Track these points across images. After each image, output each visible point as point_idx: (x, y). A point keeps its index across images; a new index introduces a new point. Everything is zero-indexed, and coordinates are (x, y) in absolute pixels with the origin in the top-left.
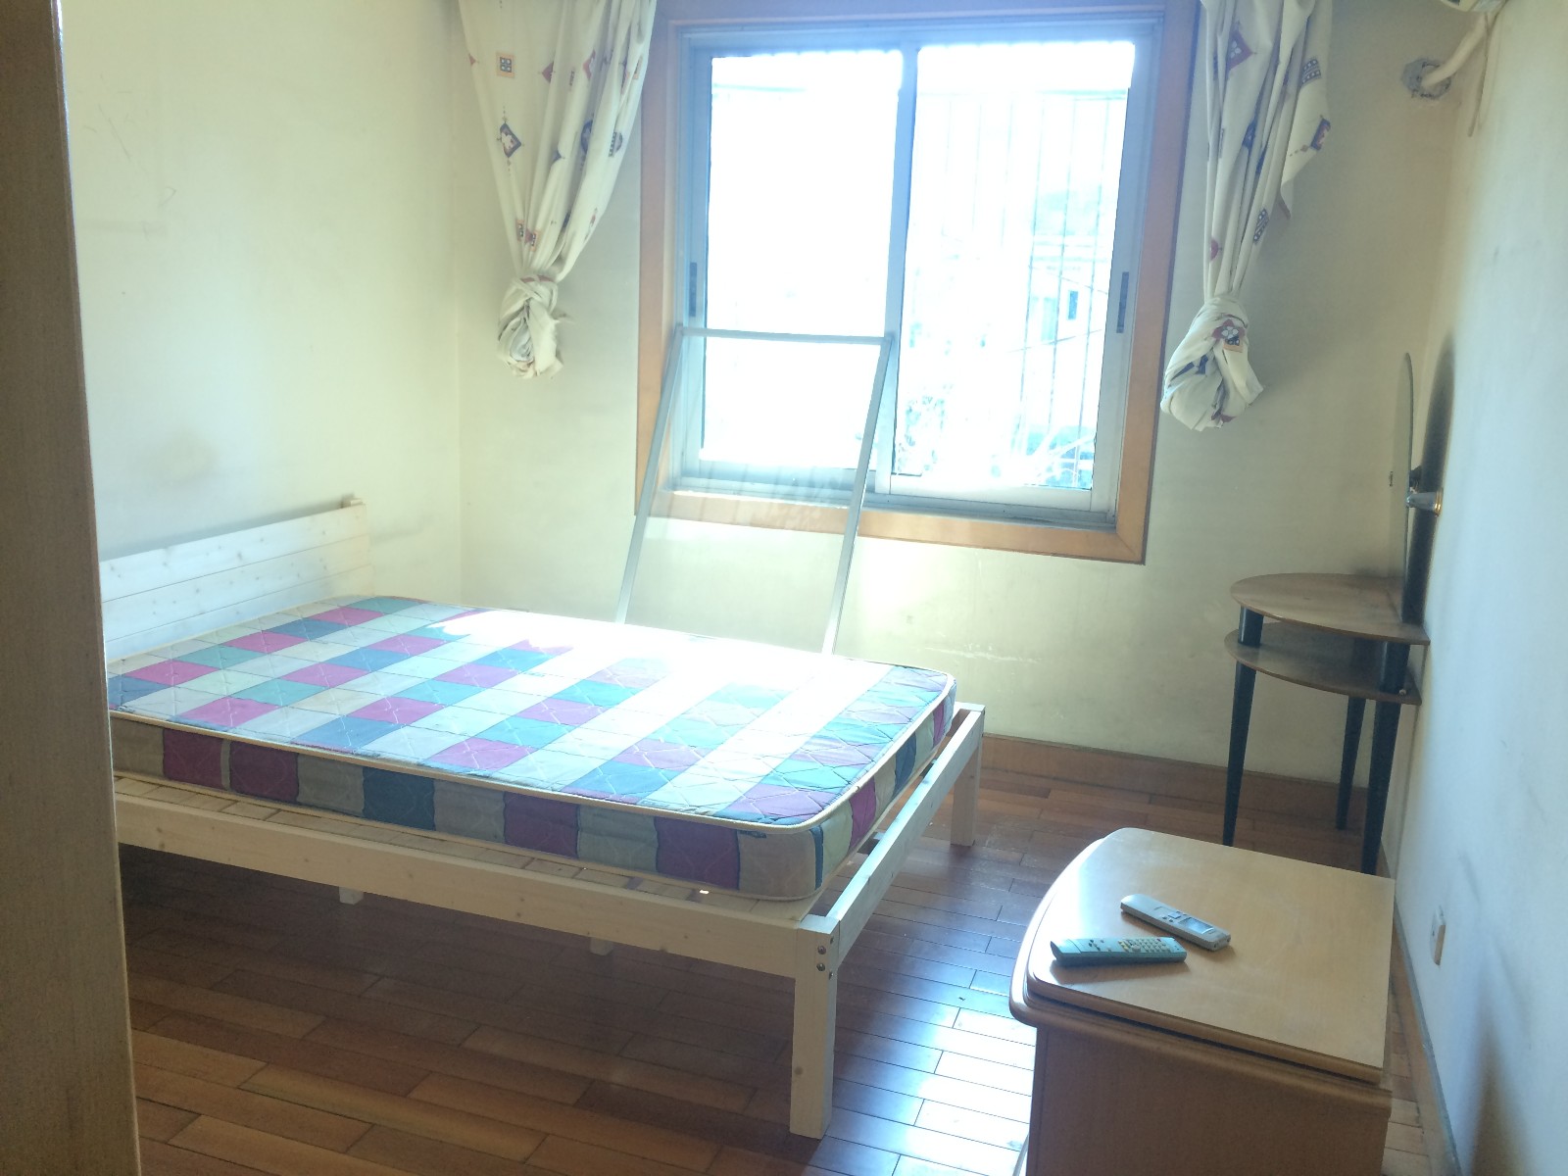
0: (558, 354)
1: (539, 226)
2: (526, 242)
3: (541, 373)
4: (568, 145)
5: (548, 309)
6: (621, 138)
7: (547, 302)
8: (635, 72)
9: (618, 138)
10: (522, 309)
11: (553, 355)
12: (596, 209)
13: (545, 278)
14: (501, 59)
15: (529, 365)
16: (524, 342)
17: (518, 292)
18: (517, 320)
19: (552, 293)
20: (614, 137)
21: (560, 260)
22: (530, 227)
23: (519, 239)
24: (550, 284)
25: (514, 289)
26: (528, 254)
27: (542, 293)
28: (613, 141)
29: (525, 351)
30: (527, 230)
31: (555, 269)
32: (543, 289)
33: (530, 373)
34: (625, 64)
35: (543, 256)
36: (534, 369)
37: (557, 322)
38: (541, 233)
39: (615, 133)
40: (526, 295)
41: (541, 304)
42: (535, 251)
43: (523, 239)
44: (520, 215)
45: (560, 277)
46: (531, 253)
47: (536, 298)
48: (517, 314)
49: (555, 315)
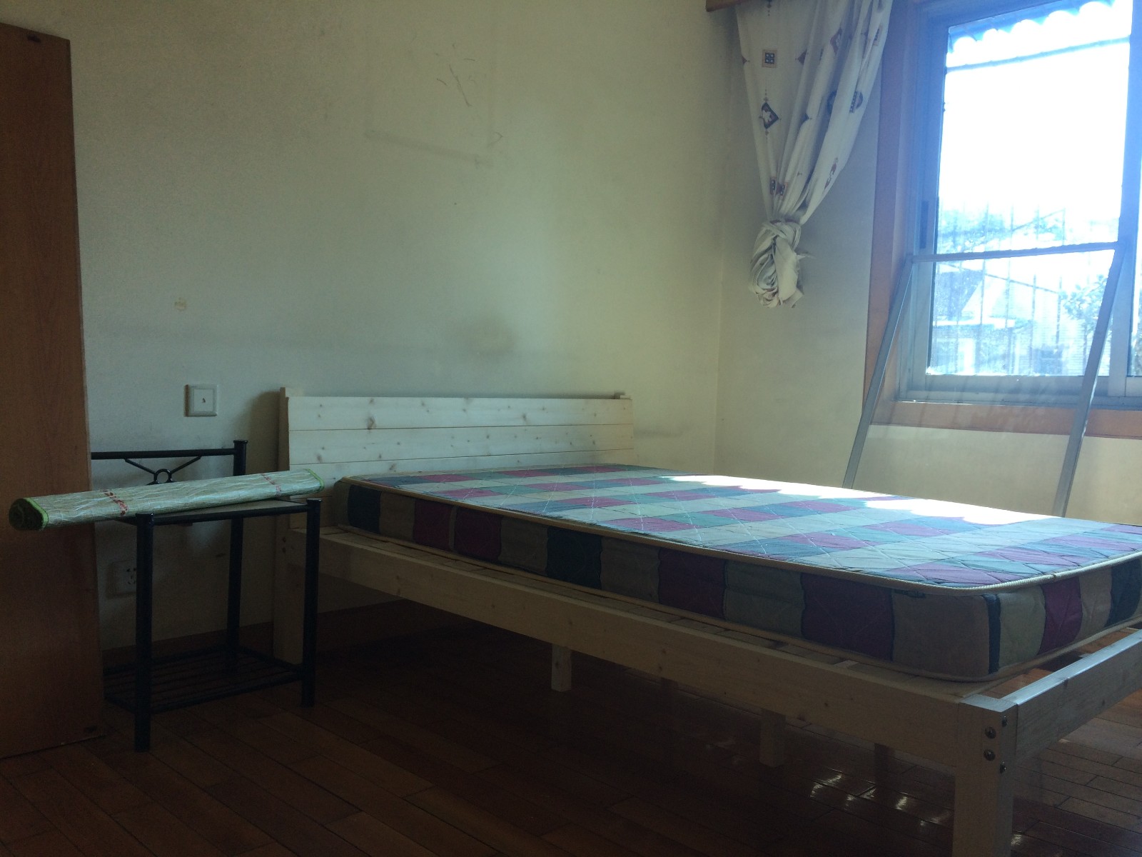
0: (799, 286)
1: (787, 179)
2: (777, 193)
3: (784, 301)
4: (814, 110)
5: (792, 245)
6: (861, 97)
7: (791, 239)
8: (875, 39)
9: (858, 99)
10: (770, 248)
11: (795, 285)
12: (837, 159)
13: (790, 220)
14: (766, 54)
15: (774, 294)
16: (770, 273)
17: (767, 232)
18: (765, 256)
19: (795, 232)
20: (855, 96)
21: (804, 206)
22: (780, 181)
23: (771, 193)
24: (794, 225)
25: (764, 229)
26: (778, 202)
27: (788, 232)
28: (854, 99)
29: (770, 281)
30: (778, 183)
31: (800, 213)
32: (788, 229)
33: (775, 302)
34: (866, 34)
35: (790, 203)
36: (778, 298)
37: (800, 257)
38: (789, 184)
39: (856, 92)
40: (774, 234)
41: (786, 240)
42: (783, 200)
43: (775, 192)
44: (773, 173)
45: (804, 219)
46: (780, 201)
47: (782, 235)
48: (766, 251)
49: (797, 251)
